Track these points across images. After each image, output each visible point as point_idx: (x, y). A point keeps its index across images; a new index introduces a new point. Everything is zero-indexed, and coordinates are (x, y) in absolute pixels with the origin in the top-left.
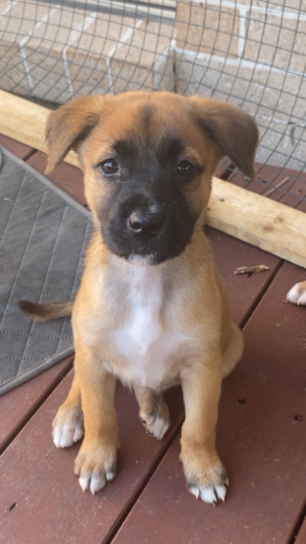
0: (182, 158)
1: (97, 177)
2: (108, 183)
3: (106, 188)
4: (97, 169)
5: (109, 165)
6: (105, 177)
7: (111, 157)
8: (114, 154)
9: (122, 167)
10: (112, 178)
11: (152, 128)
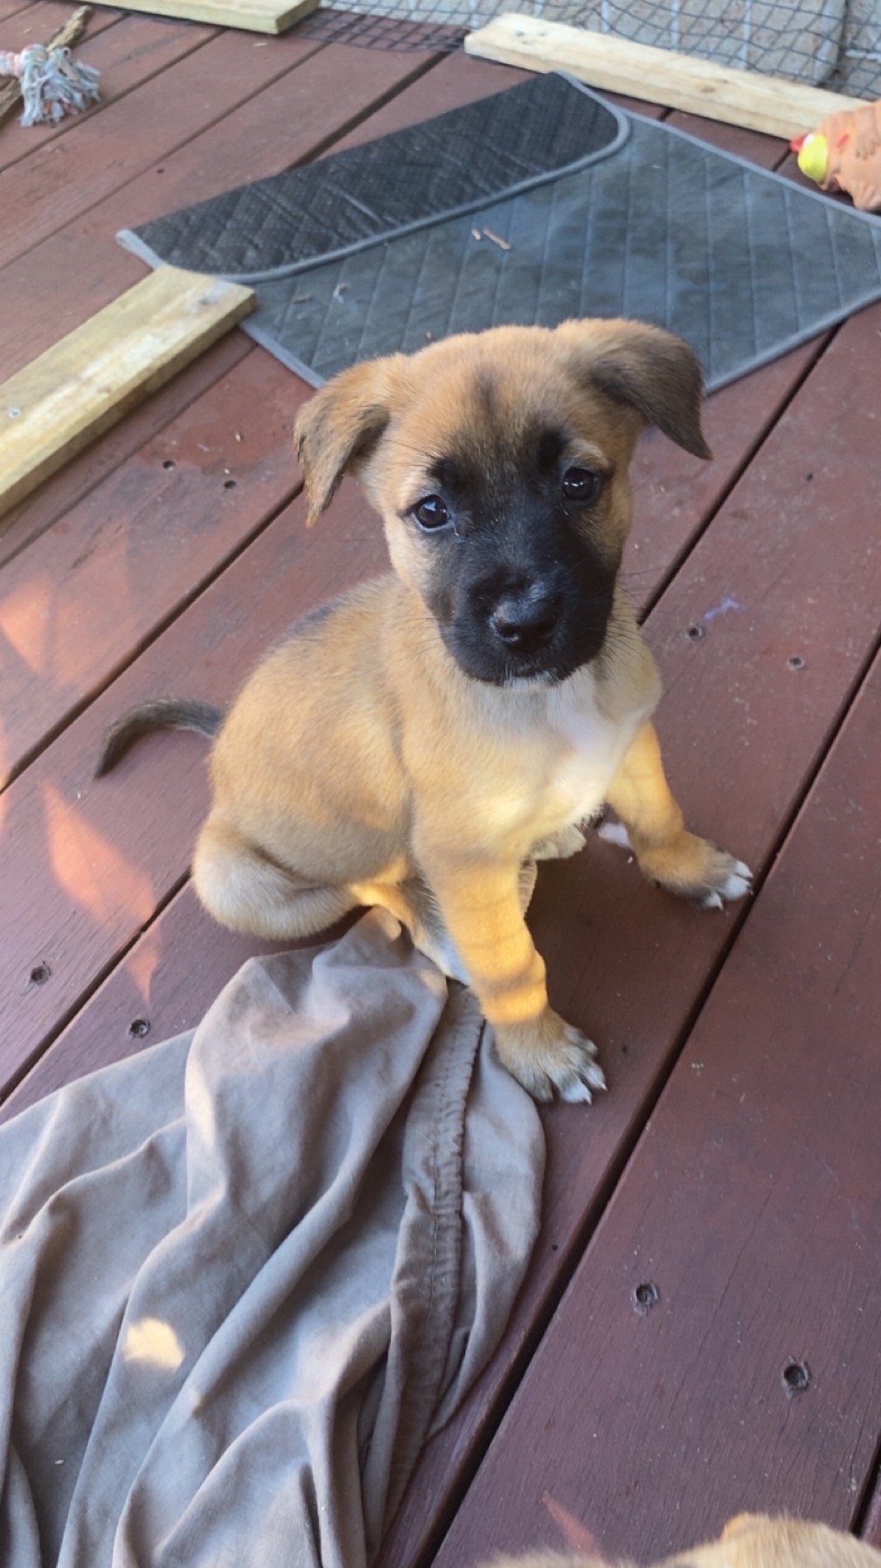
0: (567, 465)
1: (410, 535)
2: (437, 545)
3: (433, 554)
4: (407, 519)
5: (431, 507)
6: (426, 535)
7: (430, 493)
8: (436, 487)
9: (457, 511)
10: (442, 537)
11: (500, 415)
